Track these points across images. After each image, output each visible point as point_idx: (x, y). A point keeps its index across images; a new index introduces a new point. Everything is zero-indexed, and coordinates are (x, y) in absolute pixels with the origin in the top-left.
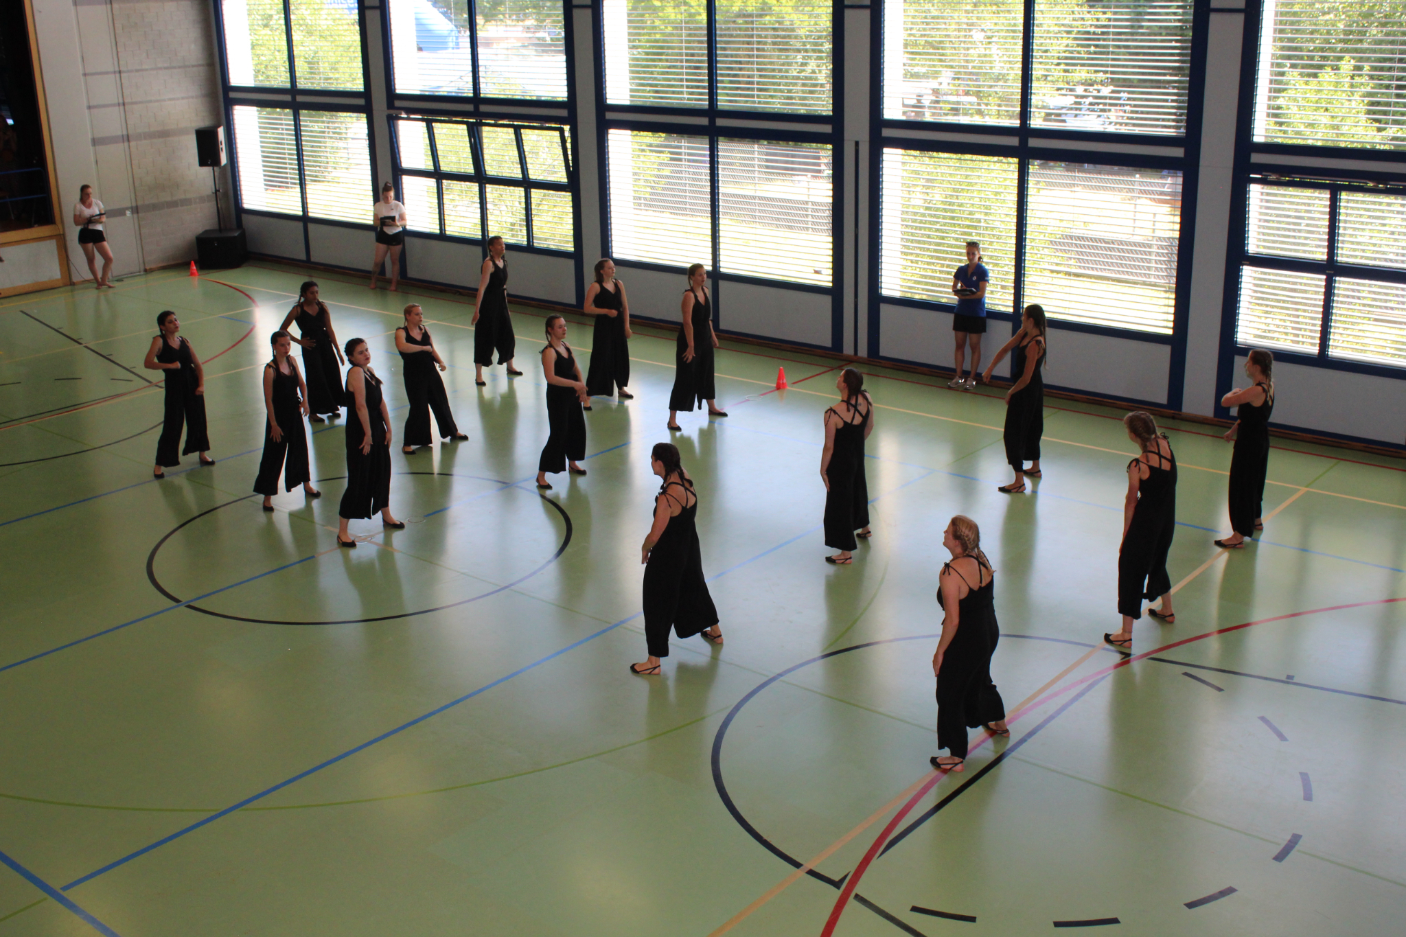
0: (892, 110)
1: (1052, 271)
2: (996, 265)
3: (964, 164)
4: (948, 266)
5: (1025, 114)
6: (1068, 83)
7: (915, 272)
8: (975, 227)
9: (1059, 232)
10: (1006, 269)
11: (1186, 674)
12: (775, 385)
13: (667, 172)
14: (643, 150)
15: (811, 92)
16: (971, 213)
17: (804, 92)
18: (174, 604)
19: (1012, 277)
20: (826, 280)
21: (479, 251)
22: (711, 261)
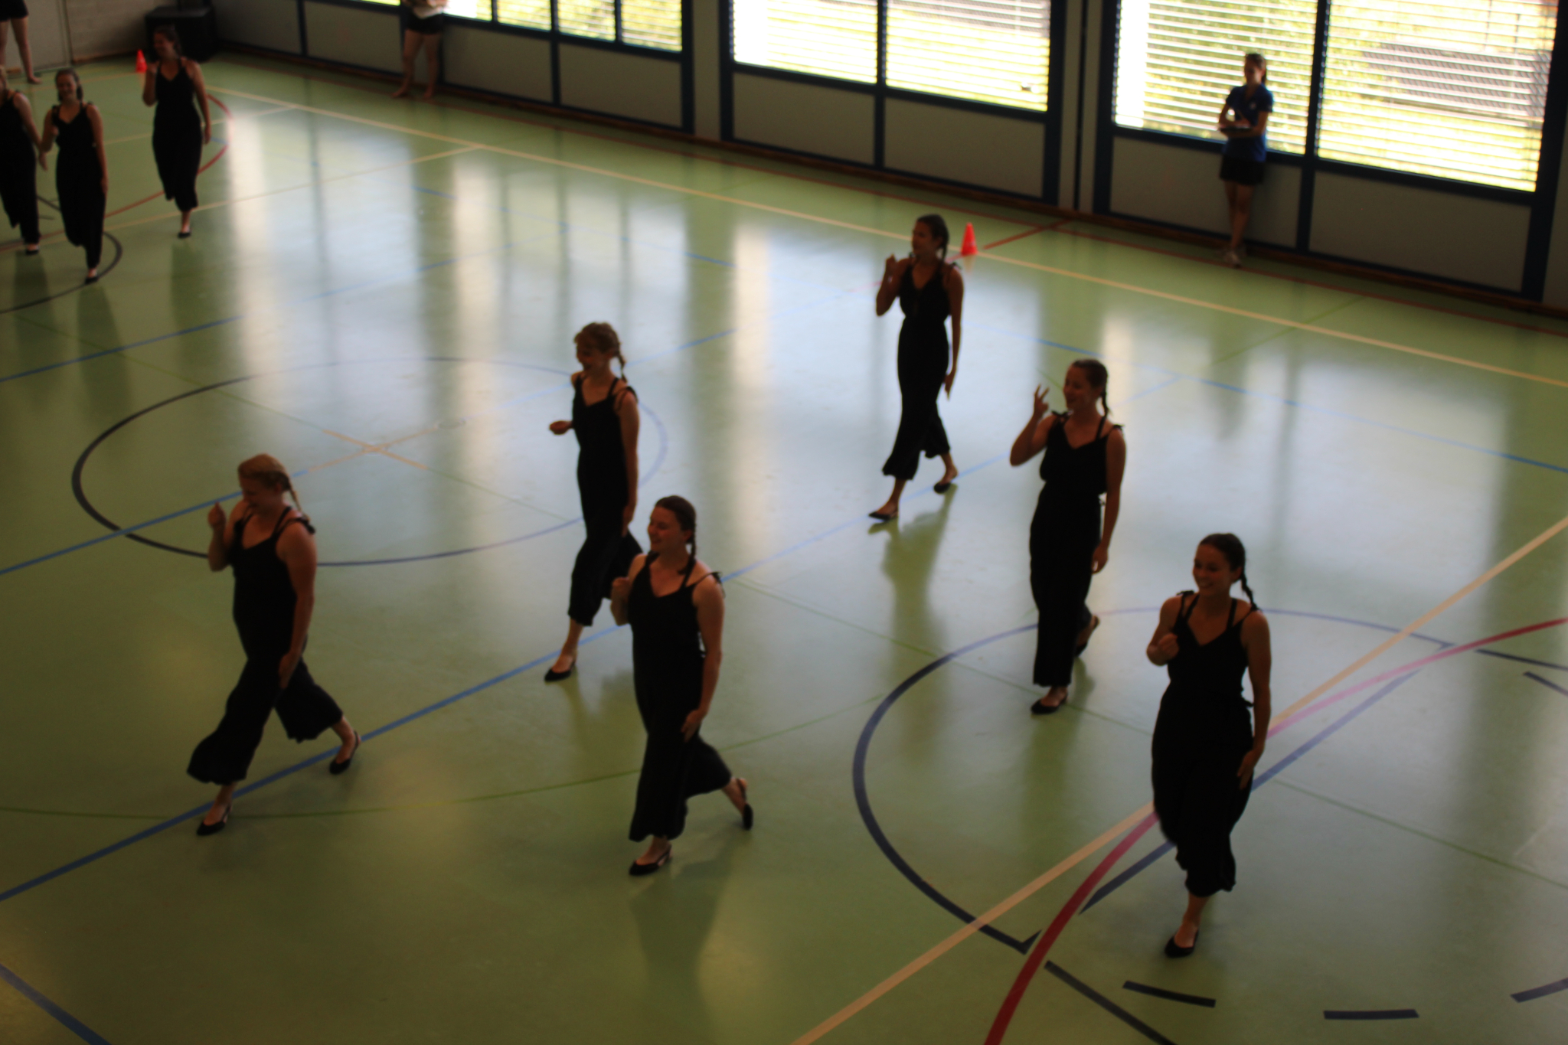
1: (1364, 96)
2: (1284, 86)
4: (1218, 86)
7: (1166, 92)
8: (1254, 29)
9: (1378, 40)
10: (1297, 91)
11: (1529, 675)
12: (960, 249)
16: (1250, 9)
18: (108, 531)
19: (1306, 103)
20: (1037, 101)
21: (545, 47)
22: (875, 72)
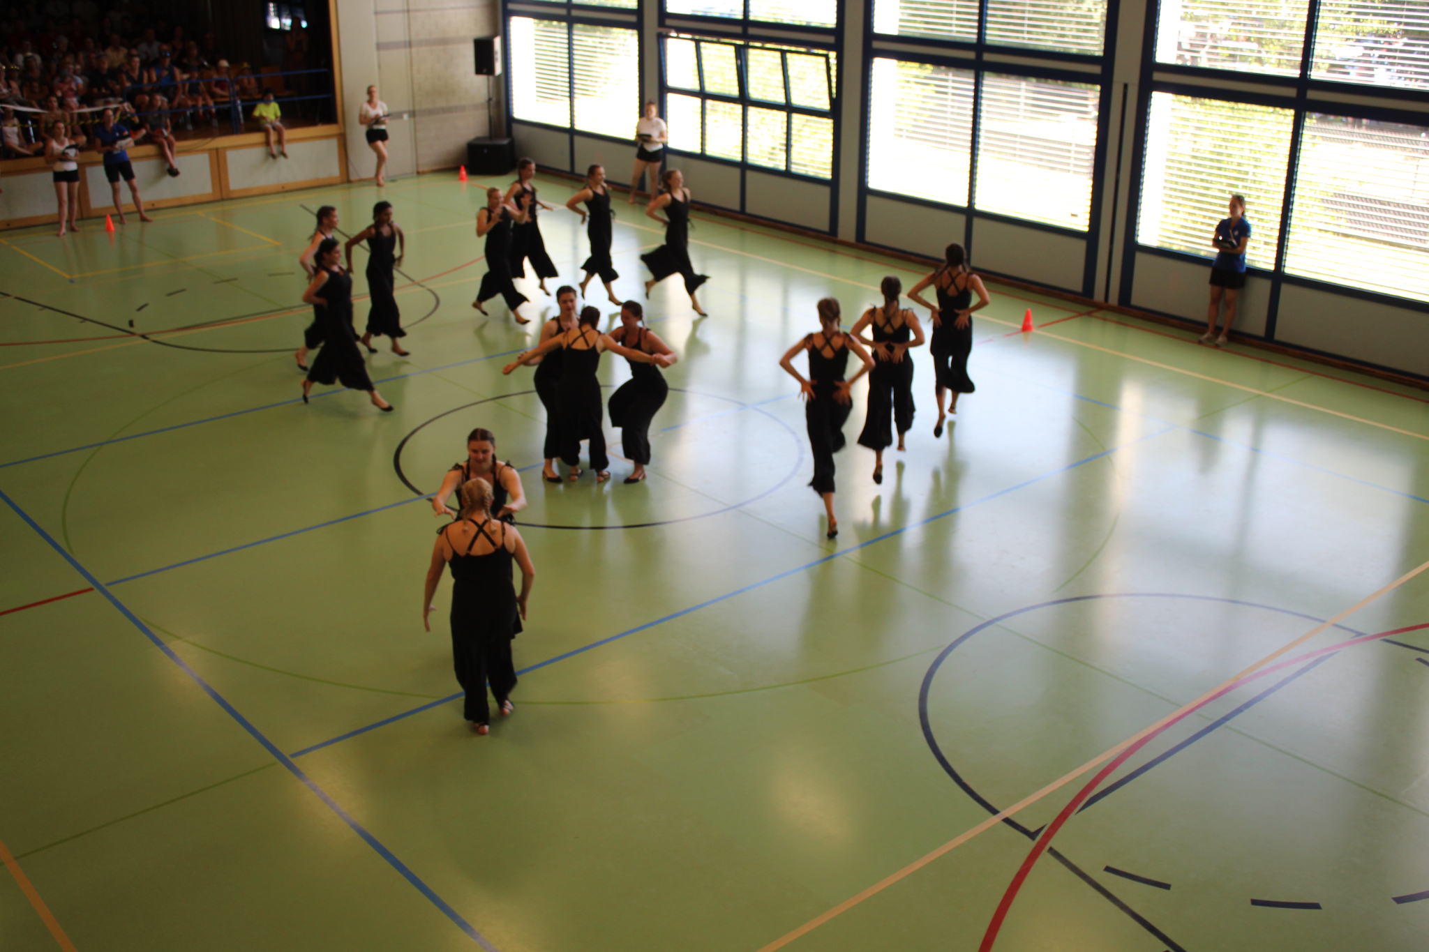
0: (1165, 53)
1: (1320, 230)
2: (1260, 220)
3: (1236, 114)
4: (1211, 218)
5: (1306, 65)
6: (1357, 33)
7: (1176, 222)
8: (1243, 180)
9: (1332, 189)
10: (1271, 225)
11: (1420, 660)
12: (1020, 327)
13: (931, 104)
14: (908, 82)
15: (1085, 31)
16: (1239, 164)
17: (1078, 30)
18: (416, 496)
19: (1277, 234)
20: (1082, 224)
21: (737, 172)
22: (967, 199)
